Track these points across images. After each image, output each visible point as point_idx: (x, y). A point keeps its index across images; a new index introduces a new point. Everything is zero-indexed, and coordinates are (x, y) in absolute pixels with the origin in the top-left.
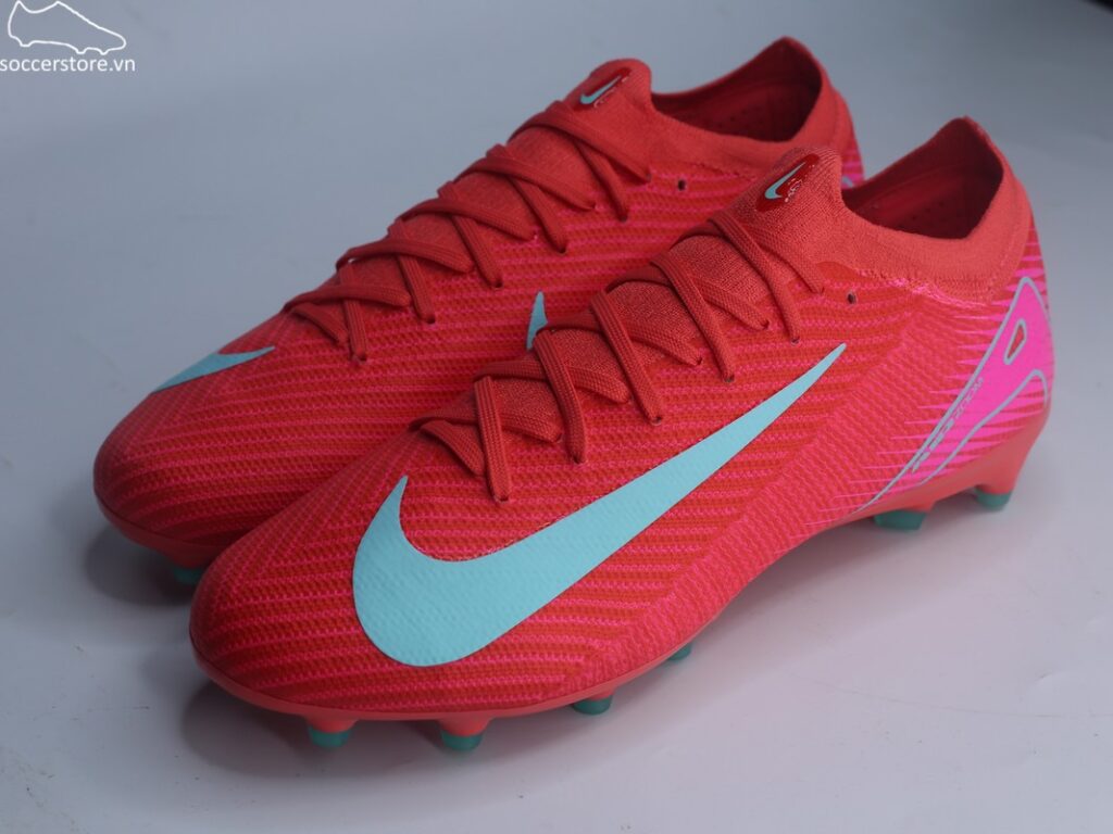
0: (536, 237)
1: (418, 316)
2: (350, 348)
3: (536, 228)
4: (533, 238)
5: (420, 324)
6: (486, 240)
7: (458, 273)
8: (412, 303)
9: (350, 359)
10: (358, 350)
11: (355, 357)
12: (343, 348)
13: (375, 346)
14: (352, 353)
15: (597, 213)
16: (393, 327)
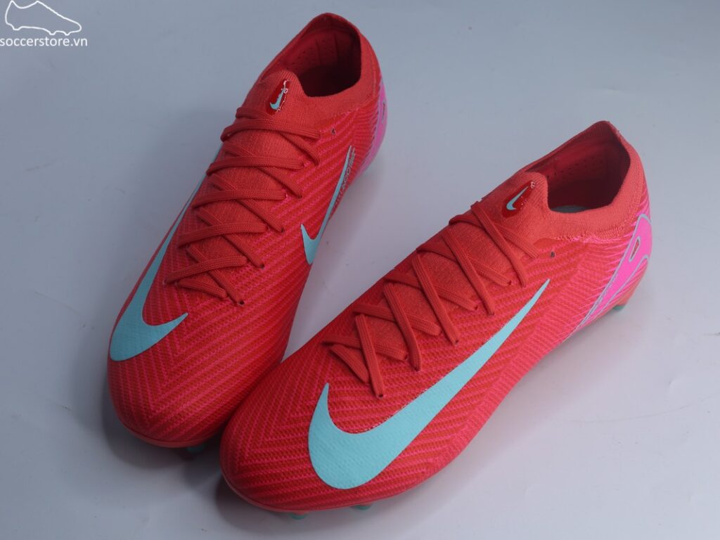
0: (287, 196)
1: (255, 266)
2: (232, 299)
3: (284, 191)
4: (286, 197)
5: (258, 270)
6: (264, 207)
7: (260, 234)
8: (249, 260)
9: (236, 305)
10: (237, 299)
11: (239, 304)
12: (228, 300)
13: (242, 292)
14: (235, 302)
15: (306, 168)
16: (245, 277)
